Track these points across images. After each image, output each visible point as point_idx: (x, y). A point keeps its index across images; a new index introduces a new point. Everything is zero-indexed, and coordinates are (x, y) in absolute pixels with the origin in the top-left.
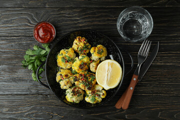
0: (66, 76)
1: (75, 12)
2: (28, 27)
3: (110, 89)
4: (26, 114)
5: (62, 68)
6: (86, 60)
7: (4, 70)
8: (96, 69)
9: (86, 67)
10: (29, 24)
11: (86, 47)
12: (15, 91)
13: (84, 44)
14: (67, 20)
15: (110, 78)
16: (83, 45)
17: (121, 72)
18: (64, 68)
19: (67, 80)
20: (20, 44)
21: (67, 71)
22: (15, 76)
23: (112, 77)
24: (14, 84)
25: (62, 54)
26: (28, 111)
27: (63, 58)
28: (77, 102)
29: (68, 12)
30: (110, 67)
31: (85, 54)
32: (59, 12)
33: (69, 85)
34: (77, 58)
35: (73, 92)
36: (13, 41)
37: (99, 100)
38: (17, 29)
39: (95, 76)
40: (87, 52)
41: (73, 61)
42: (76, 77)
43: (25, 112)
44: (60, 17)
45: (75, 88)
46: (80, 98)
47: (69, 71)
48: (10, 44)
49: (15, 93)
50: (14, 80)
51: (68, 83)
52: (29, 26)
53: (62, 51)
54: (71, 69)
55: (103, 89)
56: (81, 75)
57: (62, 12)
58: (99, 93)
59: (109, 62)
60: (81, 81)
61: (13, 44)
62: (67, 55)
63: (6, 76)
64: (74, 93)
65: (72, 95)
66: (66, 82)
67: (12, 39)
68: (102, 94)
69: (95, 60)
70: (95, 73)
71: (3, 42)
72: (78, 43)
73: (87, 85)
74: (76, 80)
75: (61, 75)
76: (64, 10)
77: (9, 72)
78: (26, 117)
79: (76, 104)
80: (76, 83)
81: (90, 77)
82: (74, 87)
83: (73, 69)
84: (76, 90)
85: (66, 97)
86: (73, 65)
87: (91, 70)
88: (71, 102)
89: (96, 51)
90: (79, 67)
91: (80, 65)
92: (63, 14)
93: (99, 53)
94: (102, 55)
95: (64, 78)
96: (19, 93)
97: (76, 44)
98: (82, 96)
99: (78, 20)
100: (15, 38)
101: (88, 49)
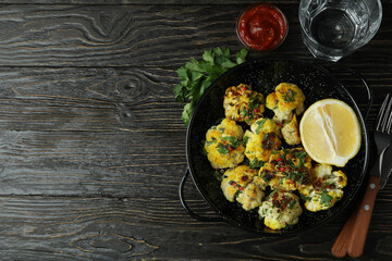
0: (244, 178)
1: (186, 15)
2: (82, 47)
3: (350, 161)
4: (73, 240)
5: (225, 170)
6: (268, 126)
7: (26, 141)
8: (299, 135)
9: (277, 140)
10: (85, 41)
11: (256, 102)
12: (50, 187)
13: (249, 96)
14: (169, 31)
15: (338, 139)
16: (247, 101)
17: (353, 116)
18: (231, 166)
19: (251, 186)
20: (63, 84)
21: (240, 169)
22: (51, 154)
23: (340, 134)
24: (48, 171)
25: (214, 139)
26: (79, 234)
27: (221, 145)
28: (295, 222)
29: (171, 15)
30: (327, 116)
31: (260, 117)
32: (153, 15)
33: (260, 195)
34: (247, 131)
35: (276, 204)
36: (49, 77)
37: (339, 195)
38: (59, 52)
39: (304, 150)
40: (262, 110)
41: (242, 141)
42: (267, 171)
43: (72, 236)
44: (153, 25)
45: (276, 195)
46: (298, 210)
47: (245, 167)
48: (42, 84)
49: (51, 192)
50: (50, 164)
51: (255, 191)
52: (85, 44)
53: (210, 134)
54: (245, 161)
55: (335, 168)
56: (274, 162)
57: (157, 14)
58: (330, 181)
59: (319, 109)
60: (279, 174)
61: (48, 83)
62: (224, 135)
63: (32, 154)
64: (280, 206)
65: (278, 211)
66: (251, 193)
67: (47, 73)
68: (336, 180)
69: (286, 118)
70: (301, 145)
71: (27, 79)
72: (234, 102)
73: (297, 178)
74: (269, 177)
75: (232, 183)
76: (163, 9)
77: (39, 146)
78: (73, 247)
79: (295, 226)
80: (272, 184)
81: (294, 157)
82: (272, 194)
83: (251, 160)
84: (280, 198)
85: (266, 222)
86: (247, 150)
87: (289, 141)
88: (282, 229)
89: (281, 100)
90: (263, 147)
91: (264, 142)
92: (160, 18)
93: (289, 99)
94: (296, 102)
95: (242, 185)
96: (60, 192)
97: (231, 105)
98: (298, 204)
99: (193, 32)
100: (53, 70)
101: (260, 104)
